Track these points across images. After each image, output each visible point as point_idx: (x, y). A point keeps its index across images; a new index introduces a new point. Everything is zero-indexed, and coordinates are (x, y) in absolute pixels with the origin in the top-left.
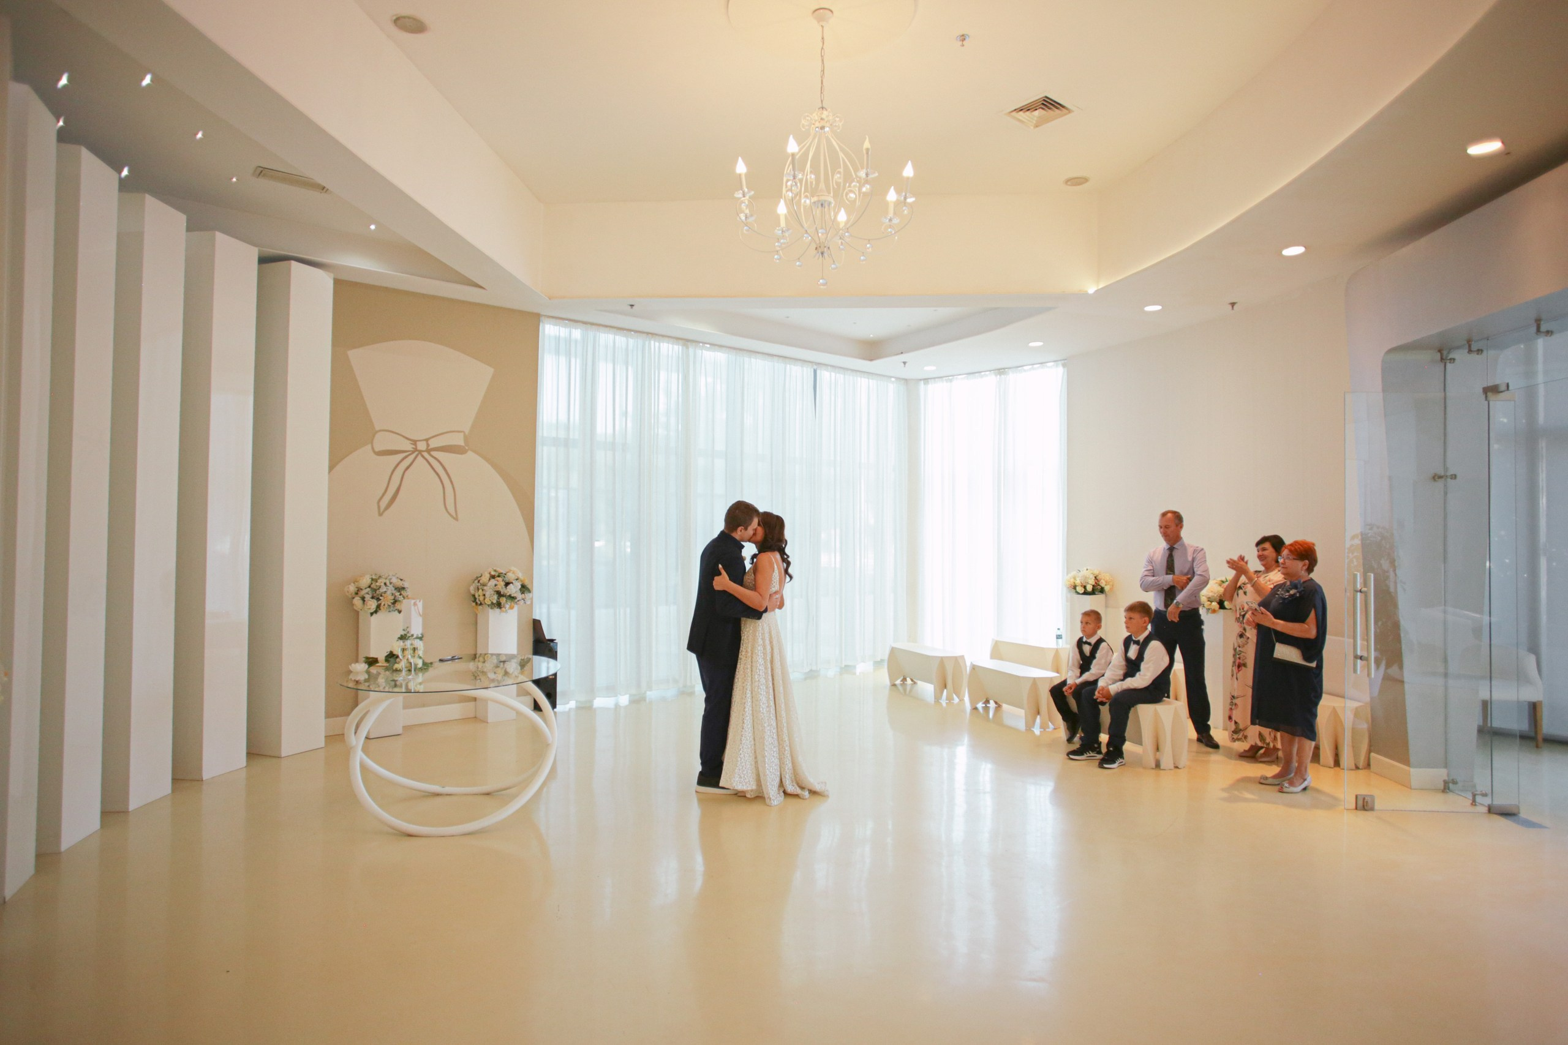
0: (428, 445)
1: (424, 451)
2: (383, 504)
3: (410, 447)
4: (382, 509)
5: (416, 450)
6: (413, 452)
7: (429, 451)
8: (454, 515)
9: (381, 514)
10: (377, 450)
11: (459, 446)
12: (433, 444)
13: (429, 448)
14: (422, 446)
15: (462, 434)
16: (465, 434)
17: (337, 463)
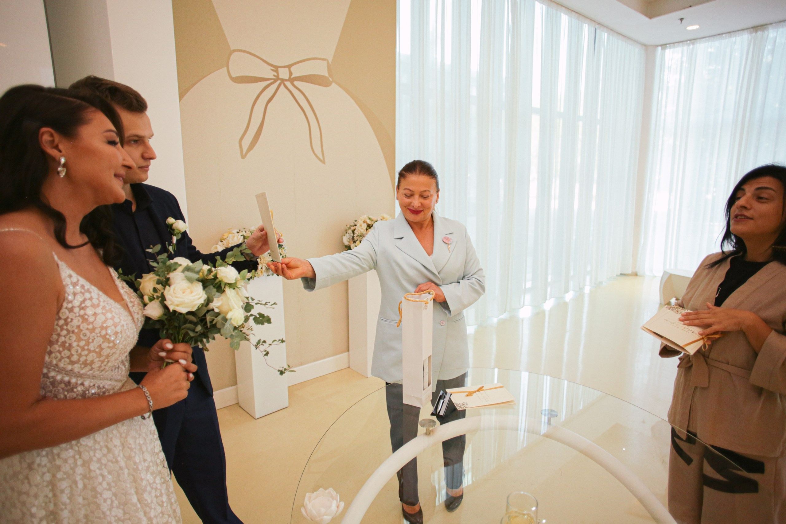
0: (291, 74)
1: (286, 80)
2: (246, 143)
3: (270, 74)
4: (245, 150)
5: (277, 78)
6: (275, 81)
7: (292, 80)
8: (321, 158)
9: (243, 157)
10: (234, 76)
11: (322, 77)
12: (297, 71)
13: (292, 77)
14: (284, 74)
15: (326, 62)
16: (328, 63)
17: (188, 90)
